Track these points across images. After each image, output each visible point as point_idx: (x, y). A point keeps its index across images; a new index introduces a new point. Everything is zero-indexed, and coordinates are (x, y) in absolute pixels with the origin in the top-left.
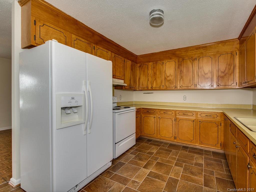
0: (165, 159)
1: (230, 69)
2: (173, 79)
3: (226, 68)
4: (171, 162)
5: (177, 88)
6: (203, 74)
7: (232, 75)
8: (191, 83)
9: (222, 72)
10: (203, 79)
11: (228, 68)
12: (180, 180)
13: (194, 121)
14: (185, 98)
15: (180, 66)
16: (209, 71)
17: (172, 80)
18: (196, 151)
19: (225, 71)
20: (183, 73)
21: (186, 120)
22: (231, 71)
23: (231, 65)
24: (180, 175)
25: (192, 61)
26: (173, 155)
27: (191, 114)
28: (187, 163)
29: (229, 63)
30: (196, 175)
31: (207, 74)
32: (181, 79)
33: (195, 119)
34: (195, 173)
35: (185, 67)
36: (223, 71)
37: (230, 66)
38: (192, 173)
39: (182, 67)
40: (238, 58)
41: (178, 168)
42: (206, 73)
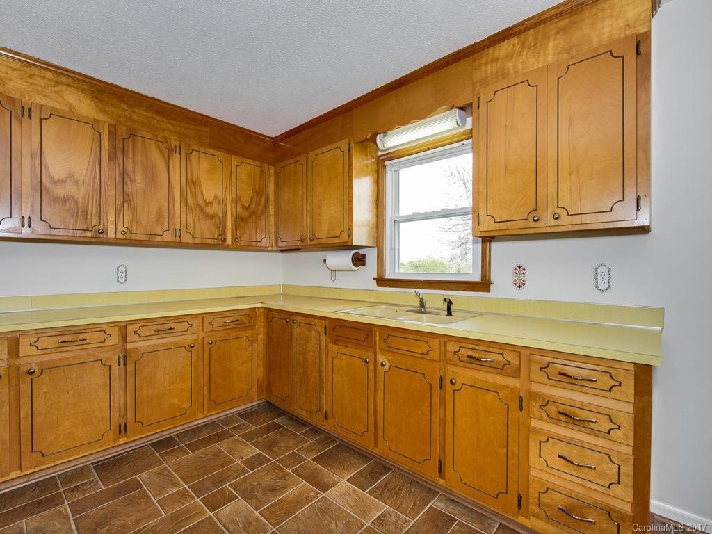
0: (153, 522)
1: (258, 204)
2: (84, 198)
3: (252, 199)
4: (188, 510)
5: (107, 234)
6: (201, 202)
7: (263, 217)
8: (162, 224)
9: (245, 206)
10: (200, 219)
11: (256, 201)
12: (275, 529)
13: (192, 347)
14: (122, 275)
15: (120, 156)
16: (216, 197)
17: (81, 200)
18: (205, 435)
19: (249, 206)
20: (131, 181)
21: (167, 348)
22: (261, 208)
23: (261, 192)
24: (257, 520)
25: (166, 152)
26: (161, 489)
27: (184, 326)
28: (231, 478)
29: (257, 187)
30: (285, 487)
31: (210, 203)
32: (126, 205)
33: (195, 340)
34: (278, 486)
35: (140, 164)
36: (247, 205)
37: (259, 197)
38: (274, 490)
39: (130, 161)
40: (273, 183)
41: (229, 508)
42: (207, 201)
